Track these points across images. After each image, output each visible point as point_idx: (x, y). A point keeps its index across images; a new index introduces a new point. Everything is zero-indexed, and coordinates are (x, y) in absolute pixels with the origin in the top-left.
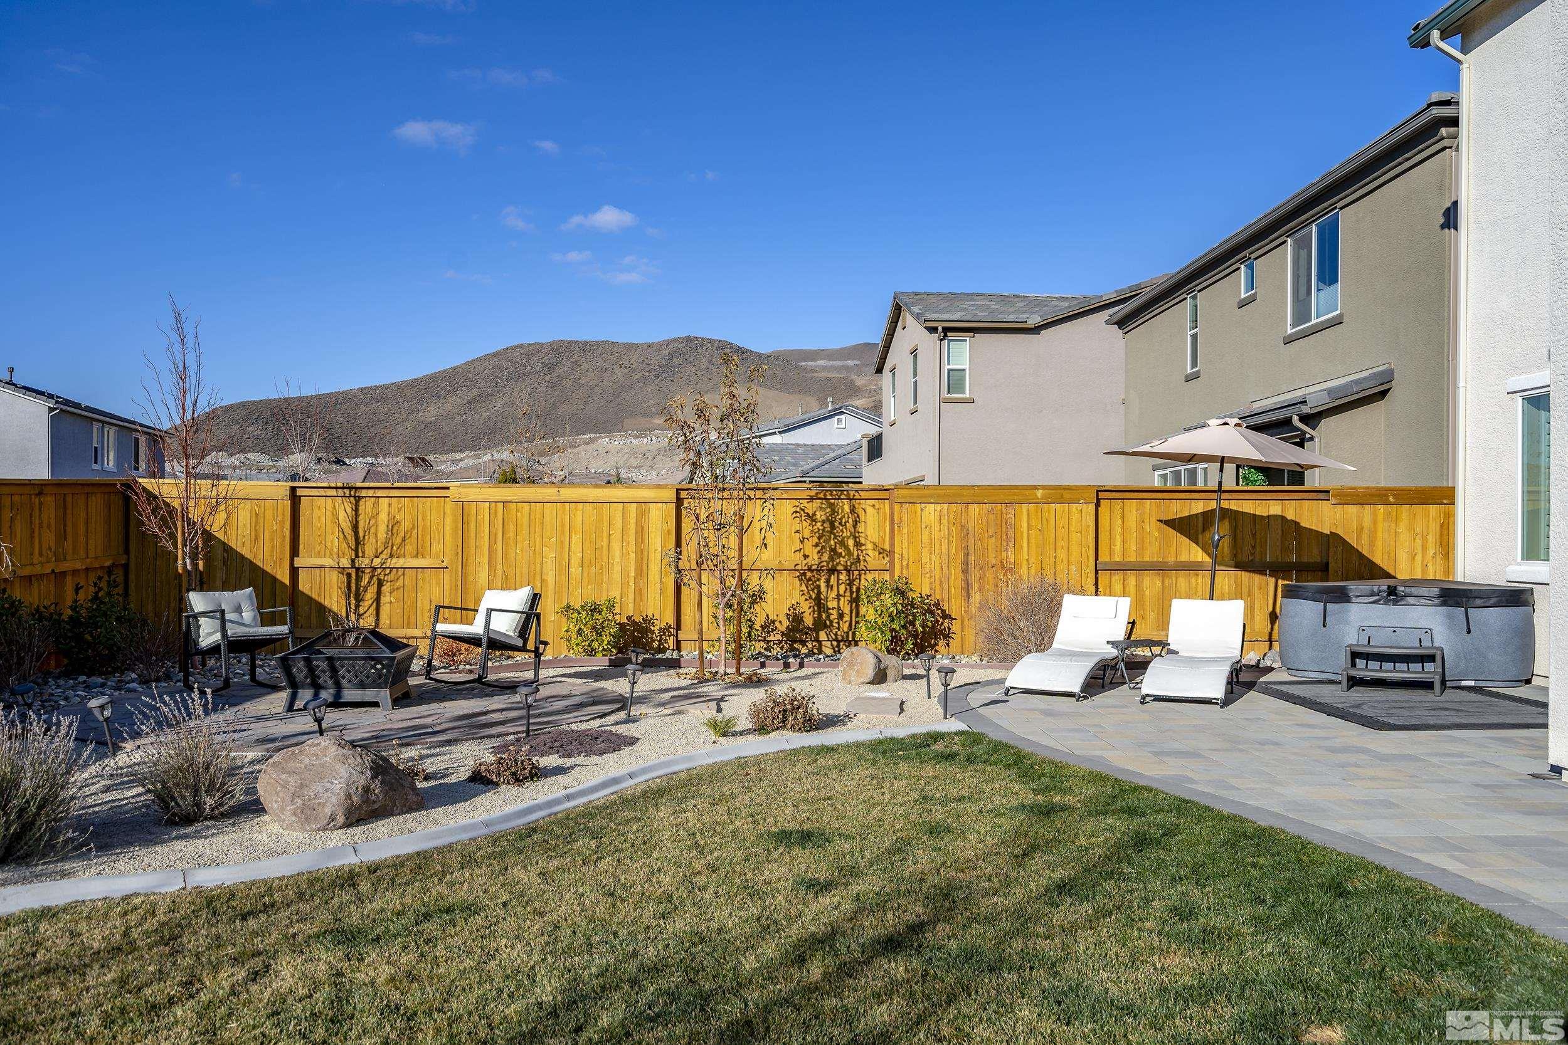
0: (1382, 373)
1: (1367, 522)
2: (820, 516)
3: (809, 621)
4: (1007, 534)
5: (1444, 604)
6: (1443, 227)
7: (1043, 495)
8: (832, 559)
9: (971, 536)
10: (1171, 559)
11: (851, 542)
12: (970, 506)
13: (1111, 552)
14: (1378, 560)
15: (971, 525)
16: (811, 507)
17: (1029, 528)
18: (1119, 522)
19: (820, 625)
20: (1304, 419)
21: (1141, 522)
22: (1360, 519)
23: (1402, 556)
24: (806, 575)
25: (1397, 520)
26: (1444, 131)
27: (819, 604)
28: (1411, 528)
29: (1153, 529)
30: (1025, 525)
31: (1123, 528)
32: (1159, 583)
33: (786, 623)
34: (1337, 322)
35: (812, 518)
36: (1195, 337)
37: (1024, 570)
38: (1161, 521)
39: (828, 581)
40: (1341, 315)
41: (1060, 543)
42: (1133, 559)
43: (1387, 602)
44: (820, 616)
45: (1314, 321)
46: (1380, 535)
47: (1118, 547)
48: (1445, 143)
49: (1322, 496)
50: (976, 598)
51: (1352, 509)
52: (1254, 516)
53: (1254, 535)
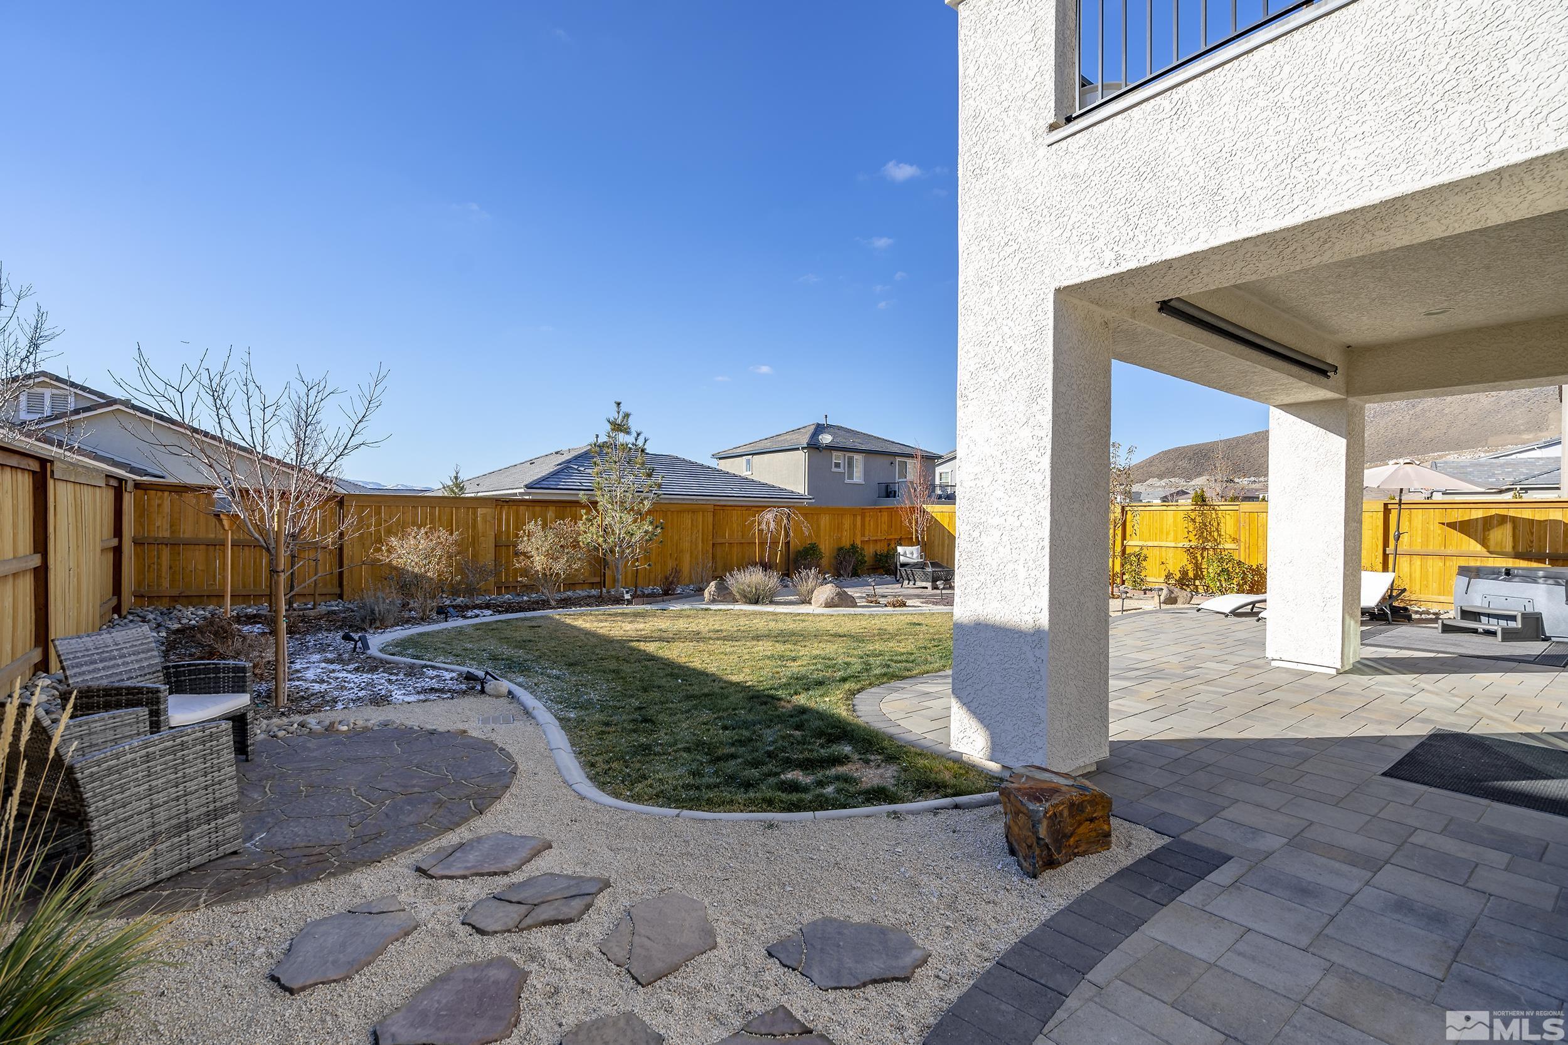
2: (1198, 520)
3: (1191, 574)
8: (1203, 542)
11: (1216, 534)
16: (1193, 515)
19: (1196, 577)
21: (1425, 523)
24: (1190, 551)
27: (1198, 567)
32: (1441, 564)
33: (1179, 575)
35: (1194, 520)
38: (1443, 524)
39: (1202, 555)
43: (1503, 579)
44: (1197, 572)
52: (1533, 521)
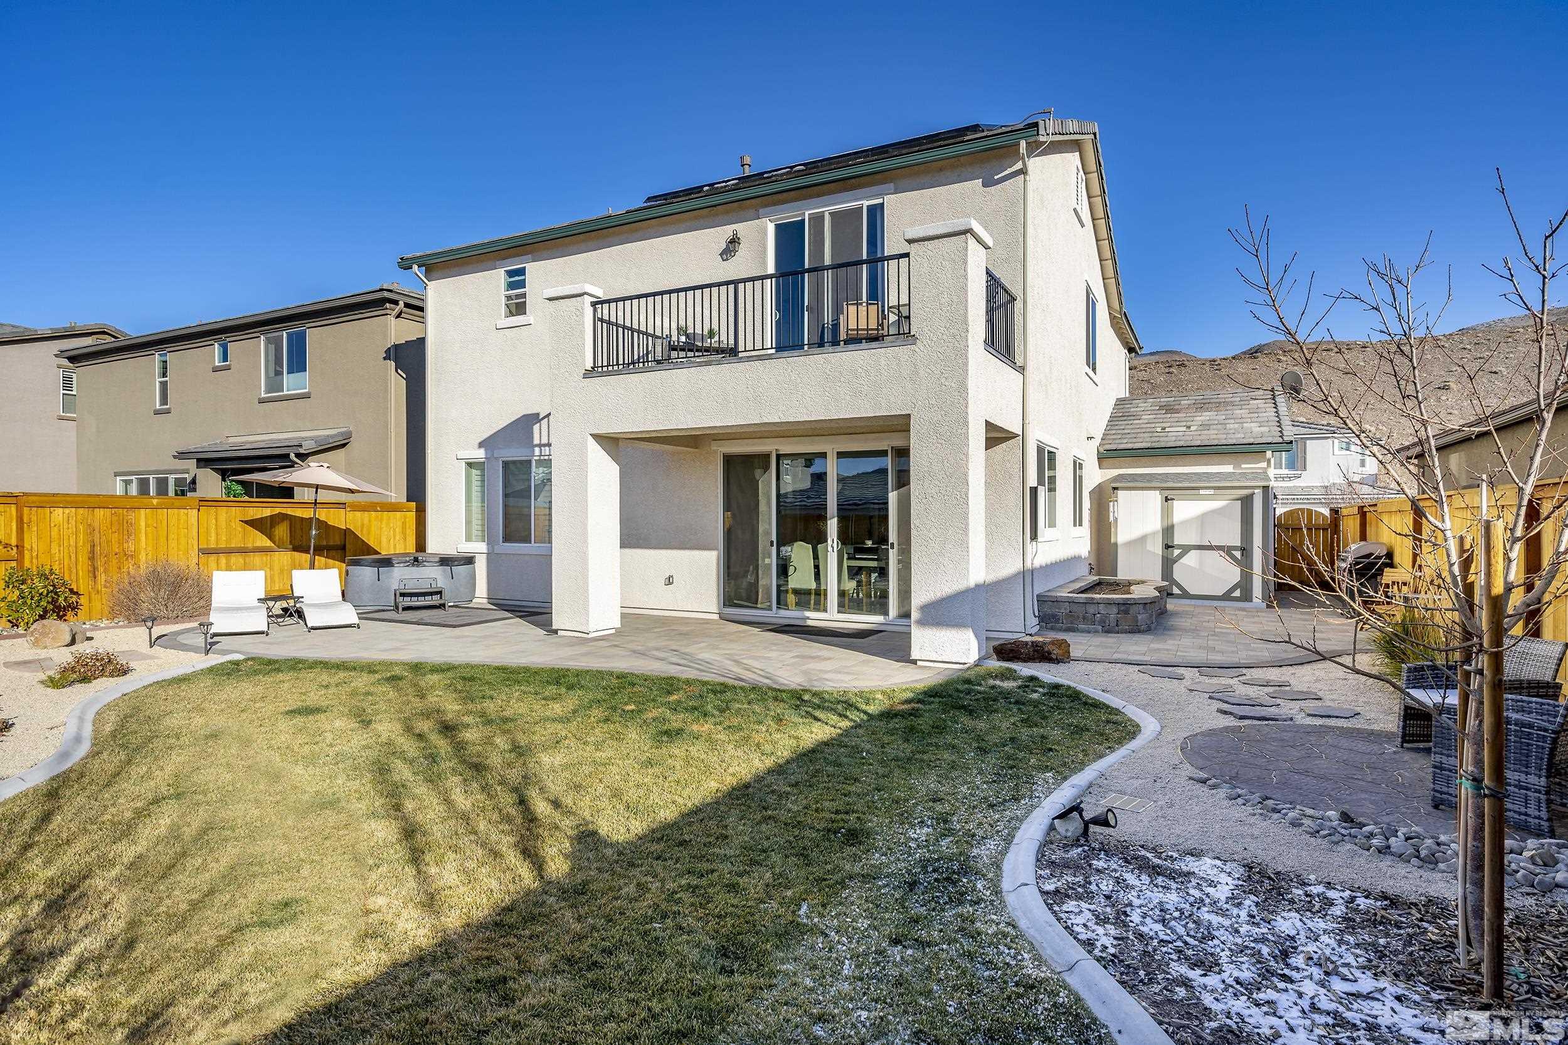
0: (342, 434)
1: (366, 521)
4: (127, 530)
5: (441, 565)
6: (385, 359)
7: (157, 503)
9: (97, 532)
10: (250, 545)
12: (96, 510)
13: (208, 541)
14: (371, 544)
15: (96, 525)
17: (147, 526)
18: (214, 521)
20: (298, 455)
21: (229, 522)
22: (362, 520)
23: (384, 540)
25: (381, 520)
26: (388, 305)
28: (388, 524)
29: (238, 527)
30: (143, 524)
31: (216, 525)
32: (242, 561)
34: (306, 396)
36: (164, 385)
37: (143, 557)
38: (242, 521)
40: (309, 393)
41: (171, 536)
42: (223, 546)
43: (413, 565)
45: (285, 392)
46: (373, 529)
47: (213, 538)
48: (388, 312)
49: (341, 506)
50: (102, 578)
51: (358, 514)
52: (302, 519)
53: (302, 529)
